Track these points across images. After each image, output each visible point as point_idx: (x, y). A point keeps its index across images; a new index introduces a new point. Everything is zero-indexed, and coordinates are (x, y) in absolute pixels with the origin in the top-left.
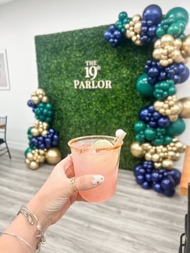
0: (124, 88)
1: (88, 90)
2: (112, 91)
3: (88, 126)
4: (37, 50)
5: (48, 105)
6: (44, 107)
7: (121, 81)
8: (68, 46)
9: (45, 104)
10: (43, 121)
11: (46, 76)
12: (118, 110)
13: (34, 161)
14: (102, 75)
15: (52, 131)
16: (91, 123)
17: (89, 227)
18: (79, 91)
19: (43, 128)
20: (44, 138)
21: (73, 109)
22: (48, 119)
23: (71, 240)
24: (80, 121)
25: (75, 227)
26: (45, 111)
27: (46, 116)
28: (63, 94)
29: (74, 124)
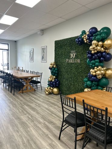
0: (85, 63)
1: (71, 63)
2: (80, 64)
3: (70, 79)
4: (55, 47)
5: (56, 69)
6: (54, 70)
7: (84, 60)
8: (66, 45)
9: (55, 68)
10: (54, 75)
11: (57, 57)
12: (82, 73)
13: (47, 91)
14: (77, 57)
15: (56, 80)
16: (71, 78)
17: (51, 114)
18: (68, 63)
19: (53, 78)
20: (53, 83)
21: (65, 71)
22: (56, 75)
23: (42, 115)
24: (67, 77)
25: (46, 113)
26: (54, 71)
27: (55, 73)
28: (62, 65)
29: (65, 78)
